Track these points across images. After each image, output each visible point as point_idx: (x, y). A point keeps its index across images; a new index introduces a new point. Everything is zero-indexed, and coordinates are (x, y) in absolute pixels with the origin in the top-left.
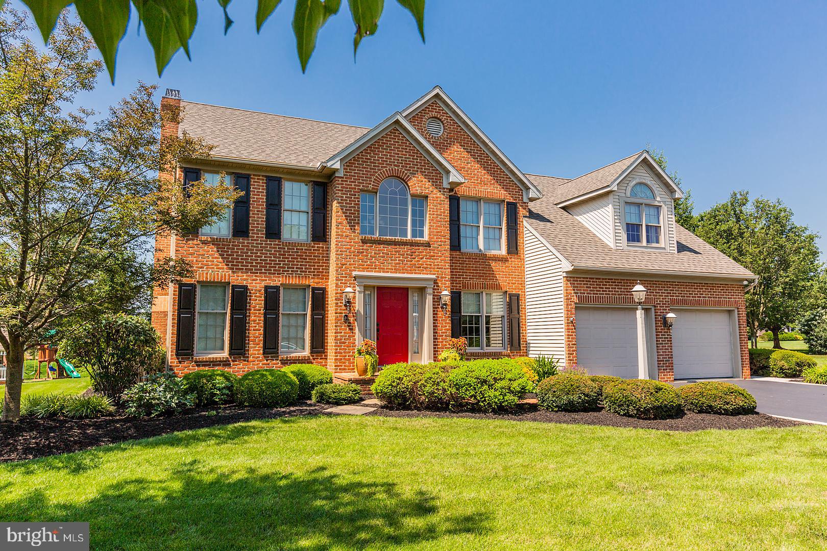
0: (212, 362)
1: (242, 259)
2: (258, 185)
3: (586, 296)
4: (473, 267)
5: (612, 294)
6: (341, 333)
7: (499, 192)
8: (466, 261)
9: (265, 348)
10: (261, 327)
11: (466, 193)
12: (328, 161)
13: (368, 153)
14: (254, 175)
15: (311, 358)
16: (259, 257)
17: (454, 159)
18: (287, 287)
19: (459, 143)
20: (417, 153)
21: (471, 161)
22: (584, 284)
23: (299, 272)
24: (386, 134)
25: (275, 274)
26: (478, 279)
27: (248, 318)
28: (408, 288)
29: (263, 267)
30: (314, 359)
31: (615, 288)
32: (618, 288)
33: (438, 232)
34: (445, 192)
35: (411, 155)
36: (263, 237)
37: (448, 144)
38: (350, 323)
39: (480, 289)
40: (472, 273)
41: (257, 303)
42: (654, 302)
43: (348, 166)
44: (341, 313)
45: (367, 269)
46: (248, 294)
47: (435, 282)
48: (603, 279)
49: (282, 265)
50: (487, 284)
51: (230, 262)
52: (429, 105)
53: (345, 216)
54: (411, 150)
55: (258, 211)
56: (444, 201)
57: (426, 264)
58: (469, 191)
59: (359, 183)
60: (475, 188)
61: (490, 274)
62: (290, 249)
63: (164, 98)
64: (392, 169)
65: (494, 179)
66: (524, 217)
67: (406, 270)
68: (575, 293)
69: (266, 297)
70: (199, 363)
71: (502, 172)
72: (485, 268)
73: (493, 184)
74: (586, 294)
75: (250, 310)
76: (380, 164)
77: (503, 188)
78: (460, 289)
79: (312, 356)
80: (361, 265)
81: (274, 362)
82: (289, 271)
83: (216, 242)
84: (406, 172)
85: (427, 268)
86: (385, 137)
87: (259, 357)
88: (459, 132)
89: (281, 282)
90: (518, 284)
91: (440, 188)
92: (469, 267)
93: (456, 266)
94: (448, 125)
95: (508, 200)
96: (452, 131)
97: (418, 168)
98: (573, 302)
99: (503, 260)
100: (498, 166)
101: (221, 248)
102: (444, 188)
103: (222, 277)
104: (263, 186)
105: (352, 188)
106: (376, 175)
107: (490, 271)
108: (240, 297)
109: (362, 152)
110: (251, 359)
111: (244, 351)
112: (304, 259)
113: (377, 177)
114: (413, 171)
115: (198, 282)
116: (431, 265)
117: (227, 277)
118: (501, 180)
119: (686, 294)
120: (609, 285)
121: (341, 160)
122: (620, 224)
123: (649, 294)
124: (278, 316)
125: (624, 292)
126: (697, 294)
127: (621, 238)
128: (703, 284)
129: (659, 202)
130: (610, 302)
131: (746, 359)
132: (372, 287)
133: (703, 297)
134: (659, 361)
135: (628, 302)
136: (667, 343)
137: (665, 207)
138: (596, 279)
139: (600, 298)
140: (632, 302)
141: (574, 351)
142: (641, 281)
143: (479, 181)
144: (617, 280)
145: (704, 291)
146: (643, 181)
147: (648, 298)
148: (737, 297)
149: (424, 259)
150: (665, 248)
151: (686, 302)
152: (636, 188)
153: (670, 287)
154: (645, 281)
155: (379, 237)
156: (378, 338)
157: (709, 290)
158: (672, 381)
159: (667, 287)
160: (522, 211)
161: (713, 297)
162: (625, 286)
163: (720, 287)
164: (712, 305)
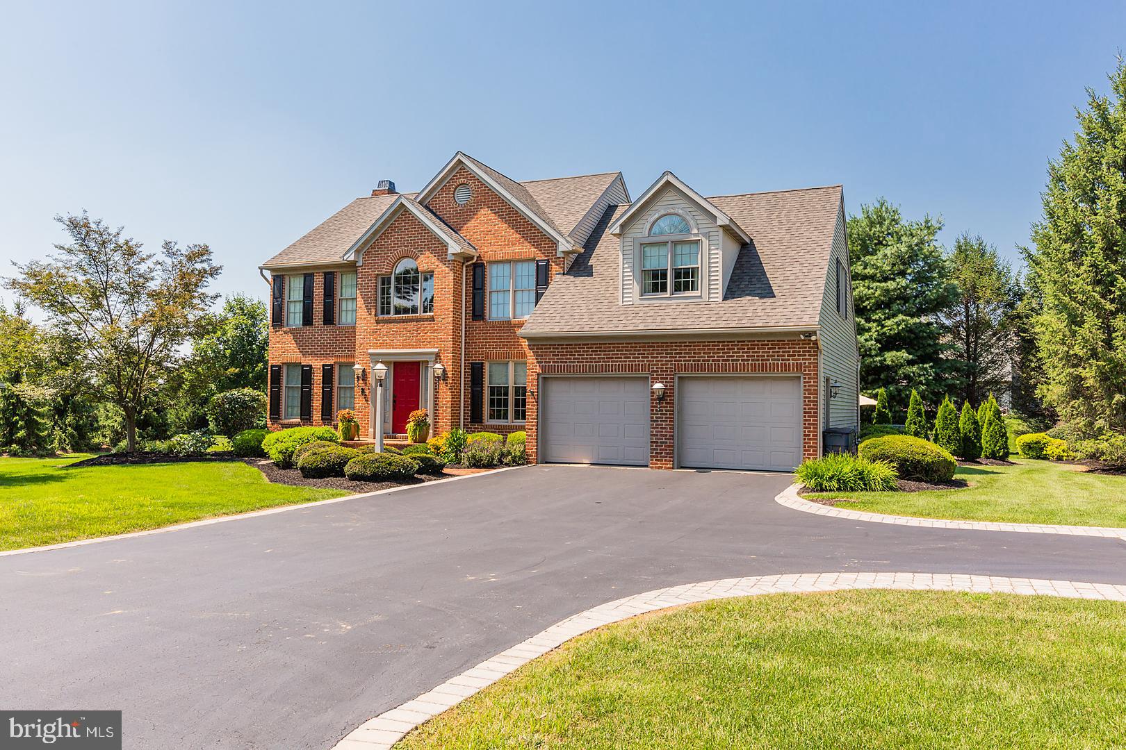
0: (291, 425)
1: (308, 344)
2: (319, 281)
3: (552, 365)
4: (496, 336)
5: (587, 362)
6: (360, 403)
8: (490, 330)
9: (322, 415)
10: (320, 398)
12: (345, 255)
13: (382, 239)
14: (316, 273)
16: (319, 341)
17: (480, 224)
18: (341, 365)
19: (486, 205)
20: (425, 230)
21: (498, 221)
22: (551, 352)
23: (347, 352)
24: (398, 218)
25: (330, 354)
26: (501, 348)
27: (312, 391)
28: (418, 363)
29: (322, 349)
31: (591, 355)
32: (595, 355)
33: (442, 306)
34: (449, 264)
36: (322, 324)
37: (476, 209)
38: (366, 395)
40: (495, 342)
41: (318, 378)
42: (649, 370)
43: (366, 255)
44: (359, 386)
45: (380, 347)
46: (312, 372)
47: (438, 355)
48: (575, 345)
49: (334, 347)
51: (301, 346)
52: (457, 173)
53: (364, 301)
54: (420, 228)
55: (318, 303)
56: (448, 273)
57: (430, 339)
58: (497, 256)
59: (375, 268)
60: (501, 250)
65: (524, 237)
66: (557, 274)
67: (412, 345)
68: (538, 362)
69: (323, 374)
72: (509, 336)
73: (523, 243)
74: (552, 363)
75: (313, 384)
77: (534, 245)
78: (483, 360)
80: (375, 343)
82: (340, 351)
84: (414, 250)
85: (431, 342)
87: (319, 422)
88: (487, 193)
89: (334, 361)
91: (445, 261)
92: (493, 336)
93: (479, 336)
94: (475, 188)
95: (539, 258)
96: (479, 194)
97: (425, 245)
98: (535, 372)
100: (528, 221)
101: (295, 336)
102: (449, 261)
103: (296, 359)
104: (322, 281)
106: (389, 258)
107: (515, 339)
108: (307, 374)
109: (377, 240)
110: (314, 424)
111: (310, 417)
112: (350, 340)
113: (389, 260)
114: (421, 248)
115: (281, 363)
116: (434, 339)
117: (299, 359)
118: (531, 237)
119: (702, 357)
120: (583, 351)
121: (357, 252)
122: (631, 274)
123: (641, 359)
124: (332, 389)
125: (604, 358)
126: (721, 357)
127: (631, 291)
128: (734, 342)
129: (695, 235)
130: (583, 372)
131: (811, 447)
132: (391, 362)
133: (732, 360)
134: (651, 442)
135: (609, 371)
136: (663, 421)
137: (706, 242)
138: (567, 345)
139: (570, 367)
140: (615, 370)
141: (534, 426)
142: (629, 344)
143: (506, 243)
144: (594, 344)
145: (736, 353)
146: (673, 211)
147: (639, 365)
148: (801, 358)
149: (428, 334)
150: (700, 297)
151: (701, 368)
152: (661, 222)
153: (676, 350)
154: (635, 343)
155: (392, 315)
156: (394, 409)
157: (746, 350)
158: (669, 468)
159: (671, 350)
160: (555, 268)
161: (752, 360)
162: (605, 351)
163: (768, 345)
164: (748, 370)
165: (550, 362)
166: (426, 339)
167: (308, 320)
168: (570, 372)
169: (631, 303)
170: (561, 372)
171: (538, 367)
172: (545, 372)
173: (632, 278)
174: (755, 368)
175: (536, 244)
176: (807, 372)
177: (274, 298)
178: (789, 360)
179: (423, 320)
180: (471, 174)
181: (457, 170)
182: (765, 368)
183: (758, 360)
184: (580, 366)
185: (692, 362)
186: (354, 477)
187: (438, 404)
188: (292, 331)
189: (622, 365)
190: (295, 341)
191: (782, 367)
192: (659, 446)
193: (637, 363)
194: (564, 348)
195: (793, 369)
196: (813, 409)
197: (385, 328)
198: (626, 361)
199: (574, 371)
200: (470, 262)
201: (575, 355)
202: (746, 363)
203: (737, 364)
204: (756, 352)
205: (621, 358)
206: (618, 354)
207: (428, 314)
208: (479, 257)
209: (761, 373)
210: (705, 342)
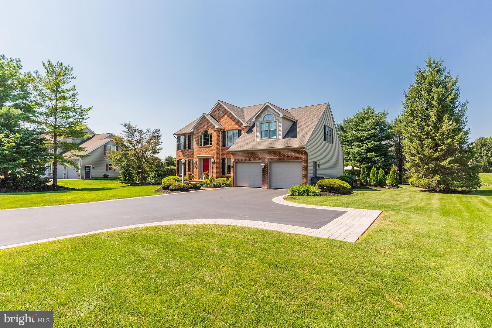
5: (246, 158)
6: (195, 170)
8: (227, 149)
12: (191, 130)
13: (200, 125)
14: (187, 135)
16: (187, 153)
17: (224, 120)
19: (226, 115)
21: (229, 119)
22: (237, 155)
24: (203, 119)
28: (208, 159)
31: (247, 156)
33: (214, 143)
35: (209, 124)
36: (188, 149)
37: (223, 116)
41: (187, 163)
42: (261, 160)
43: (197, 130)
44: (195, 165)
45: (200, 155)
47: (213, 157)
48: (243, 153)
49: (191, 155)
53: (196, 142)
55: (187, 143)
56: (216, 134)
59: (198, 133)
60: (230, 127)
62: (192, 151)
64: (205, 128)
66: (243, 133)
68: (234, 158)
73: (235, 125)
76: (202, 127)
78: (225, 158)
84: (208, 128)
88: (226, 111)
89: (191, 159)
91: (214, 131)
93: (224, 151)
94: (223, 110)
95: (239, 129)
100: (236, 118)
102: (216, 130)
113: (202, 131)
115: (179, 159)
116: (212, 152)
118: (237, 122)
119: (275, 156)
120: (245, 155)
121: (194, 129)
124: (190, 166)
125: (250, 157)
126: (280, 156)
127: (258, 137)
128: (284, 151)
129: (275, 120)
132: (202, 159)
134: (262, 181)
135: (251, 160)
136: (265, 174)
137: (278, 122)
140: (253, 160)
141: (233, 176)
143: (231, 125)
144: (247, 153)
145: (284, 154)
146: (269, 113)
148: (302, 156)
150: (276, 138)
151: (275, 159)
152: (266, 117)
153: (268, 154)
154: (258, 152)
155: (203, 146)
157: (287, 153)
158: (267, 188)
160: (243, 131)
162: (250, 155)
163: (293, 152)
164: (287, 160)
165: (237, 158)
166: (210, 152)
167: (185, 148)
169: (258, 141)
170: (239, 161)
171: (234, 160)
172: (236, 161)
173: (259, 133)
174: (289, 159)
175: (238, 125)
176: (304, 160)
177: (177, 142)
178: (299, 156)
179: (210, 147)
180: (222, 106)
181: (218, 105)
182: (292, 159)
183: (290, 156)
184: (244, 159)
185: (272, 157)
186: (172, 190)
187: (213, 170)
188: (181, 151)
189: (255, 158)
190: (182, 153)
191: (297, 158)
192: (264, 182)
193: (258, 158)
194: (240, 154)
195: (300, 159)
196: (305, 171)
197: (201, 149)
199: (242, 160)
200: (222, 131)
201: (243, 156)
202: (287, 157)
203: (284, 158)
204: (290, 154)
206: (253, 155)
207: (211, 145)
208: (224, 129)
209: (291, 160)
210: (276, 151)
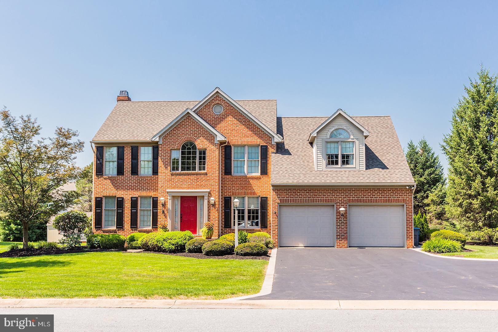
0: (109, 231)
1: (121, 185)
2: (128, 151)
3: (285, 199)
4: (239, 183)
5: (304, 198)
6: (161, 218)
7: (257, 140)
8: (235, 180)
9: (131, 225)
10: (129, 216)
11: (236, 143)
12: (153, 138)
13: (174, 131)
14: (126, 146)
15: (152, 230)
16: (128, 184)
17: (228, 125)
18: (142, 197)
19: (232, 116)
20: (201, 127)
21: (239, 125)
22: (285, 192)
23: (146, 190)
24: (184, 120)
25: (135, 191)
26: (242, 189)
27: (124, 212)
28: (195, 198)
29: (130, 188)
30: (154, 231)
31: (306, 194)
32: (308, 194)
33: (212, 167)
34: (216, 145)
35: (198, 129)
36: (130, 175)
37: (226, 117)
38: (165, 214)
39: (243, 195)
40: (238, 186)
41: (127, 205)
42: (335, 201)
43: (164, 138)
44: (161, 209)
45: (174, 188)
46: (124, 201)
47: (209, 193)
48: (298, 189)
49: (138, 187)
50: (247, 192)
51: (116, 187)
52: (214, 98)
53: (163, 163)
54: (198, 126)
55: (128, 163)
56: (215, 150)
57: (205, 184)
58: (237, 142)
60: (241, 140)
61: (249, 186)
62: (142, 179)
63: (118, 96)
64: (187, 137)
65: (253, 133)
66: (272, 153)
67: (194, 187)
68: (278, 198)
69: (131, 202)
70: (104, 232)
71: (258, 129)
72: (246, 183)
73: (253, 136)
74: (285, 198)
75: (125, 208)
76: (181, 135)
77: (259, 138)
78: (231, 196)
79: (153, 229)
80: (170, 186)
81: (136, 231)
82: (142, 190)
83: (109, 178)
84: (194, 137)
85: (205, 186)
86: (183, 121)
87: (129, 229)
88: (232, 110)
89: (138, 195)
90: (267, 191)
91: (213, 144)
92: (237, 183)
93: (228, 183)
94: (225, 107)
95: (262, 145)
96: (228, 110)
97: (201, 135)
98: (276, 202)
99: (258, 178)
100: (256, 126)
101: (112, 181)
102: (216, 144)
103: (113, 194)
104: (130, 151)
105: (167, 149)
106: (179, 141)
107: (249, 185)
108: (120, 203)
109: (172, 130)
110: (125, 230)
111: (123, 227)
112: (149, 184)
113: (179, 142)
114: (199, 136)
115: (103, 196)
116: (207, 184)
117: (115, 194)
118: (257, 133)
119: (360, 196)
120: (302, 192)
121: (160, 137)
122: (321, 156)
123: (331, 196)
124: (137, 211)
125: (313, 196)
126: (369, 196)
127: (321, 164)
128: (375, 189)
129: (352, 139)
130: (302, 202)
131: (410, 236)
132: (179, 196)
133: (375, 197)
134: (337, 235)
135: (315, 202)
136: (343, 225)
137: (357, 142)
138: (293, 189)
139: (295, 200)
140: (319, 202)
141: (276, 229)
142: (325, 189)
143: (244, 136)
144: (308, 189)
145: (376, 194)
146: (341, 127)
147: (330, 199)
148: (405, 196)
149: (204, 182)
150: (355, 168)
151: (360, 201)
153: (348, 192)
154: (328, 189)
155: (180, 171)
156: (181, 221)
157: (381, 193)
158: (346, 247)
159: (346, 192)
160: (271, 150)
161: (384, 197)
162: (313, 192)
163: (391, 191)
164: (382, 202)
165: (284, 198)
166: (202, 184)
167: (120, 171)
168: (295, 202)
169: (322, 170)
170: (290, 202)
171: (278, 200)
172: (282, 202)
173: (321, 158)
174: (385, 201)
175: (260, 137)
176: (408, 203)
177: (97, 159)
178: (400, 197)
179: (200, 174)
180: (222, 99)
181: (215, 96)
182: (389, 201)
183: (386, 197)
184: (300, 199)
185: (356, 198)
187: (210, 219)
189: (322, 199)
190: (112, 184)
191: (397, 200)
192: (341, 237)
193: (329, 198)
194: (292, 191)
195: (402, 202)
196: (411, 219)
197: (177, 178)
198: (324, 197)
199: (297, 202)
200: (224, 145)
201: (298, 194)
202: (381, 198)
203: (377, 199)
204: (385, 194)
205: (321, 196)
206: (320, 194)
207: (202, 171)
208: (228, 142)
209: (387, 203)
210: (362, 189)
